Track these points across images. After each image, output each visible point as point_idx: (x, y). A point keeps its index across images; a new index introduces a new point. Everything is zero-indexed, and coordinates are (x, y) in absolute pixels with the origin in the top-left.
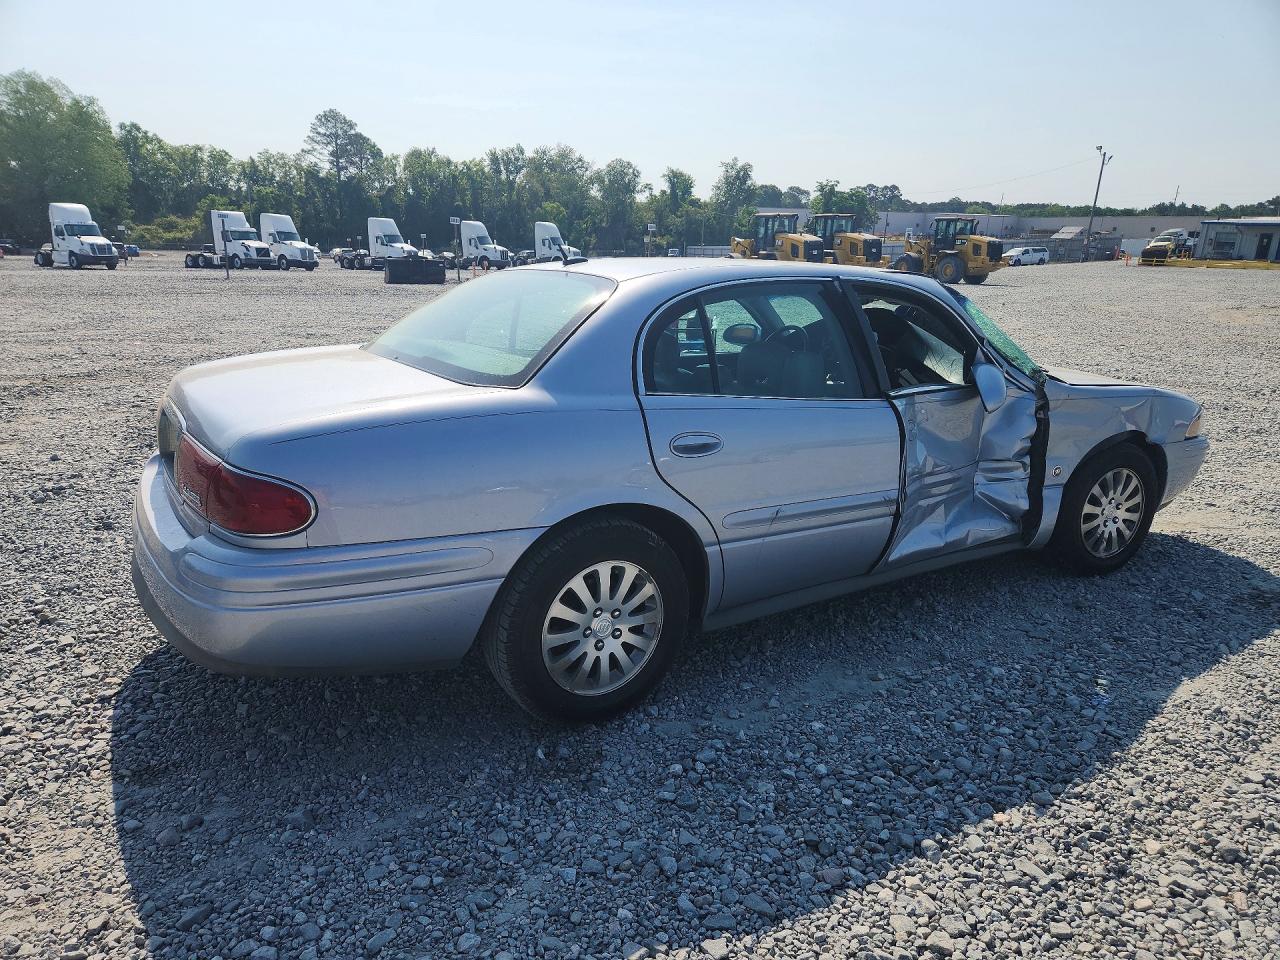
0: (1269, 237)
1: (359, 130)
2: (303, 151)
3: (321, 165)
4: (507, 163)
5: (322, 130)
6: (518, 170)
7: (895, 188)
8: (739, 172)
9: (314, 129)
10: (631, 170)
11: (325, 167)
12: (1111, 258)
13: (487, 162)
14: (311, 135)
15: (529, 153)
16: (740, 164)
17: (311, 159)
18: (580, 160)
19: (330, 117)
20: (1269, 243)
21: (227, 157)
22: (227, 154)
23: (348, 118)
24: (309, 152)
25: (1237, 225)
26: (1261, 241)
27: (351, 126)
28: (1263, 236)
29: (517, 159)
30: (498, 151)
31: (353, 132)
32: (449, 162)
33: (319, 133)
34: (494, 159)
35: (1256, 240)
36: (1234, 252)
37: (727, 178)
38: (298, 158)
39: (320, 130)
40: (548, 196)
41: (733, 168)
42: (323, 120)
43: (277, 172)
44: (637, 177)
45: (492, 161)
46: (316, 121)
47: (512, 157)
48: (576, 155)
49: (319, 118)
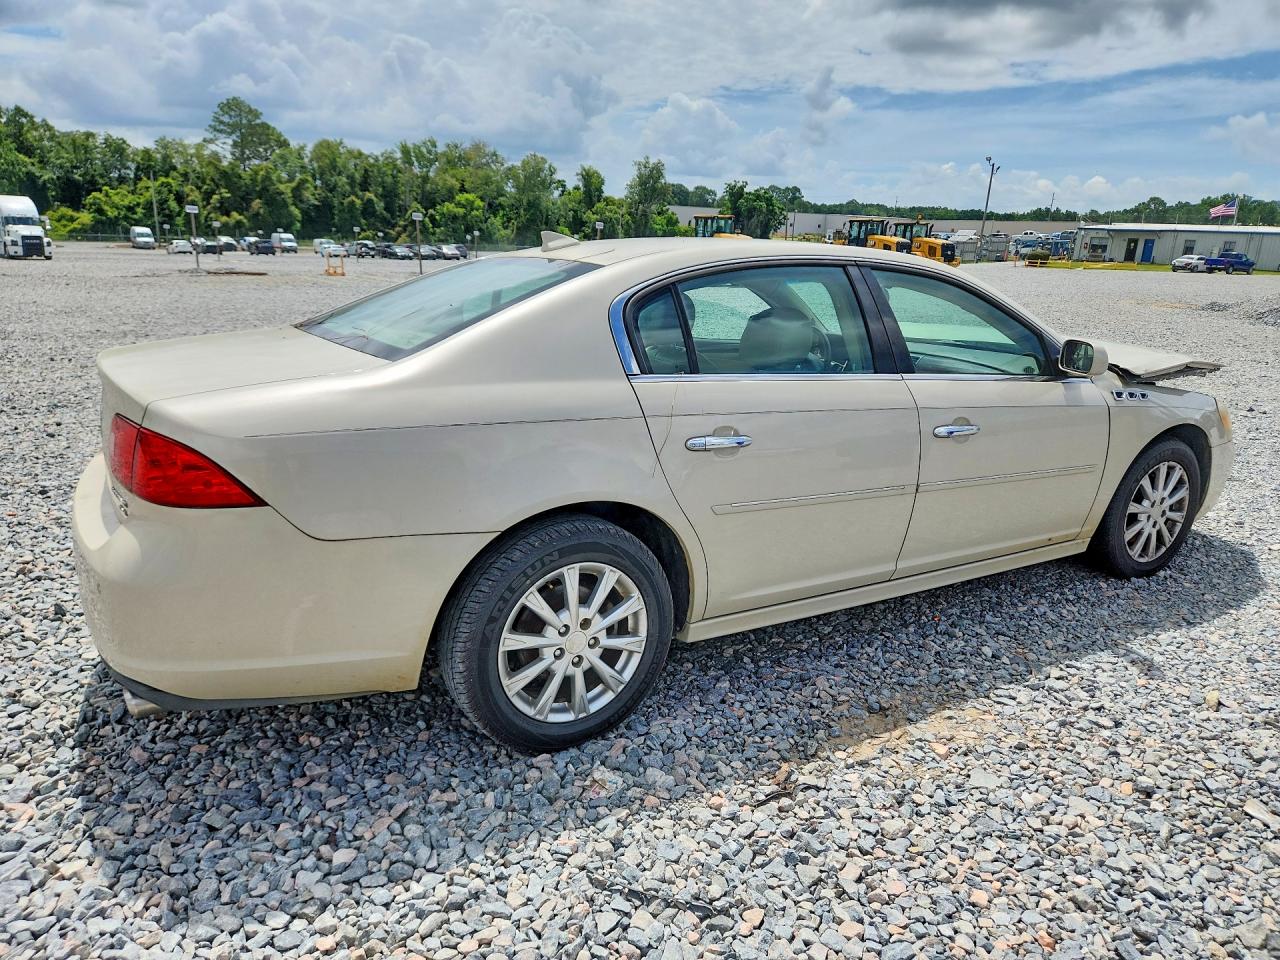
0: (1136, 241)
1: (263, 119)
2: (204, 140)
3: (222, 155)
4: (420, 157)
5: (226, 119)
6: (431, 162)
7: (796, 189)
8: (651, 172)
9: (217, 119)
10: (547, 166)
11: (228, 157)
12: (999, 259)
13: (398, 155)
14: (213, 123)
15: (441, 148)
16: (653, 161)
17: (213, 148)
18: (495, 154)
19: (232, 106)
20: (1135, 247)
21: (125, 146)
22: (124, 142)
23: (253, 107)
25: (1109, 230)
26: (1129, 245)
27: (257, 115)
28: (1130, 241)
29: (430, 152)
30: (410, 145)
31: (258, 121)
33: (222, 122)
34: (405, 151)
35: (1126, 243)
36: (1107, 255)
37: (640, 176)
38: (199, 147)
39: (222, 118)
40: (463, 190)
41: (645, 167)
42: (226, 109)
43: (177, 161)
44: (552, 173)
45: (403, 152)
46: (218, 110)
47: (424, 150)
48: (490, 149)
49: (221, 106)
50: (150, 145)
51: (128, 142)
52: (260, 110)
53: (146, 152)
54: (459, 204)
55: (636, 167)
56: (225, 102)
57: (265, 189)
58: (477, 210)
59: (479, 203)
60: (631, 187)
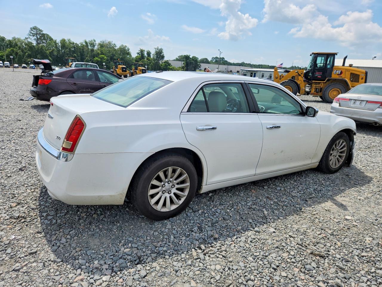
1: (44, 32)
2: (26, 38)
3: (33, 42)
4: (91, 44)
5: (32, 32)
6: (94, 46)
8: (159, 51)
10: (127, 48)
11: (34, 43)
13: (84, 44)
14: (29, 33)
15: (98, 42)
16: (160, 48)
17: (29, 40)
18: (115, 44)
19: (35, 28)
20: (252, 75)
22: (4, 38)
23: (40, 29)
24: (28, 38)
29: (93, 43)
30: (87, 41)
31: (42, 33)
32: (73, 43)
33: (31, 33)
35: (250, 74)
37: (156, 52)
38: (24, 40)
39: (31, 32)
40: (102, 54)
41: (157, 49)
42: (33, 29)
43: (19, 44)
44: (129, 50)
45: (85, 43)
46: (30, 29)
47: (92, 42)
48: (113, 43)
49: (31, 29)
50: (11, 39)
51: (5, 38)
52: (42, 30)
53: (9, 41)
54: (100, 58)
55: (155, 50)
56: (32, 27)
57: (41, 52)
58: (105, 60)
59: (105, 57)
60: (153, 55)
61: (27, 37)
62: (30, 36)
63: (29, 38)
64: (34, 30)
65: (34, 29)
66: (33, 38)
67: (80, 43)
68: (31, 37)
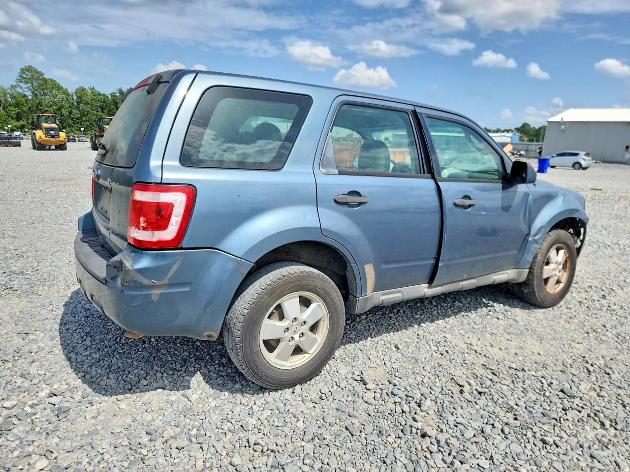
61: (15, 84)
62: (19, 83)
63: (19, 85)
64: (27, 73)
65: (28, 71)
66: (26, 86)
67: (111, 95)
68: (21, 84)
